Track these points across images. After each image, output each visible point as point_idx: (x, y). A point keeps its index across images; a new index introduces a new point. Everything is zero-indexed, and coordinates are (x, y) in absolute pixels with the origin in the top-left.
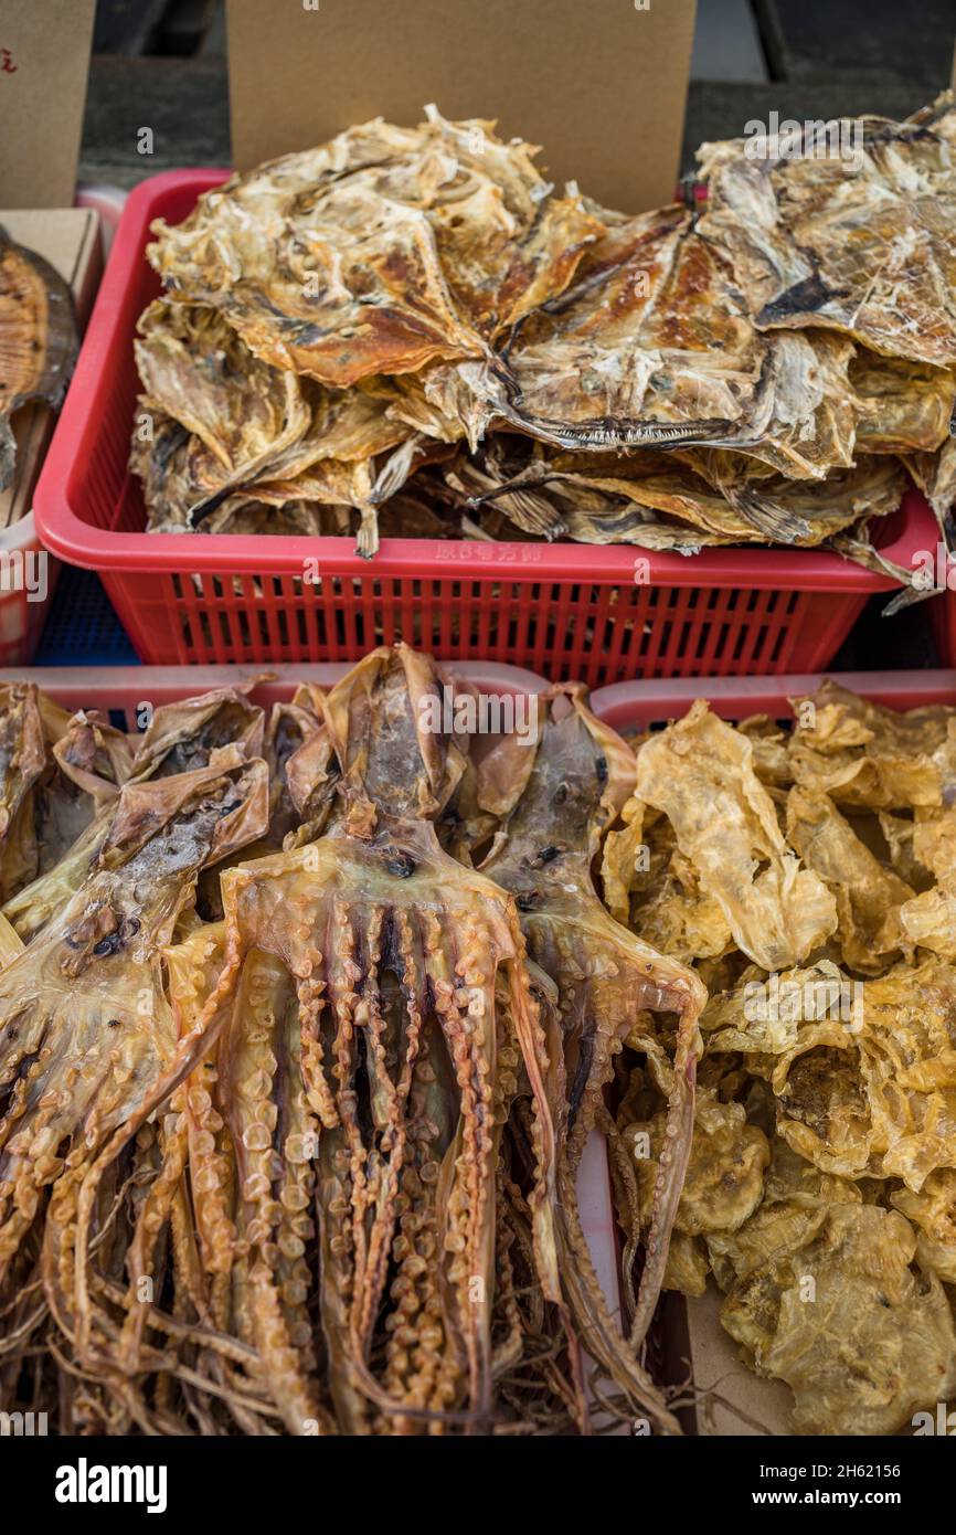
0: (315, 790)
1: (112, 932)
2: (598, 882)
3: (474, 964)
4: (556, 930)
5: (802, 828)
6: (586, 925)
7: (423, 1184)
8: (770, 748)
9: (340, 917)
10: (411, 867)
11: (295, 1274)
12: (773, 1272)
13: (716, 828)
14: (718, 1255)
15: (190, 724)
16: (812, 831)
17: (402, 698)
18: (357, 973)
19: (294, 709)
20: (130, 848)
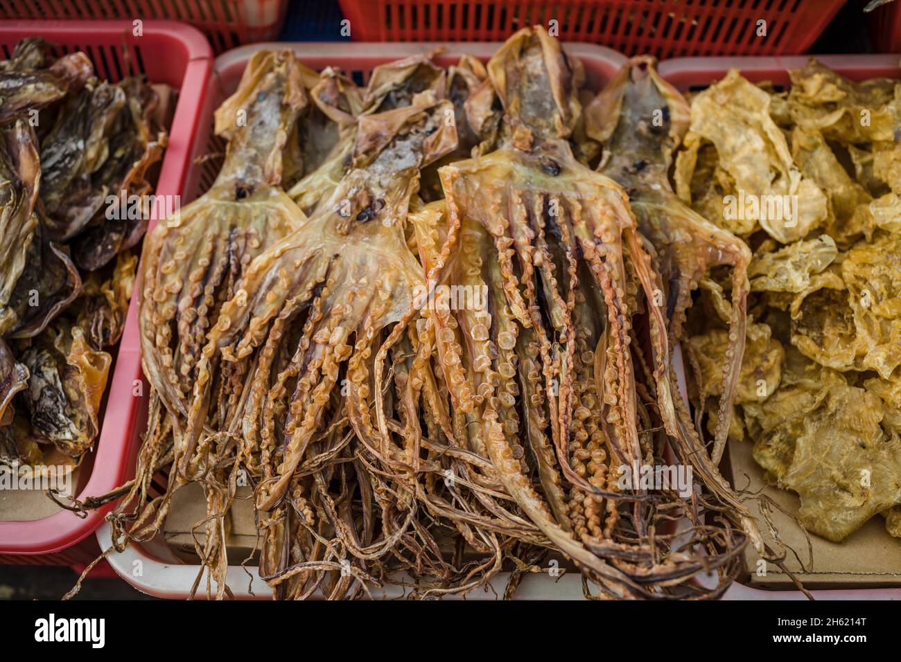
0: (486, 121)
1: (367, 207)
2: (673, 183)
3: (607, 230)
4: (649, 212)
5: (802, 154)
6: (668, 209)
7: (584, 365)
8: (777, 102)
9: (516, 199)
10: (558, 170)
11: (510, 416)
12: (788, 426)
13: (746, 151)
14: (750, 417)
15: (399, 78)
16: (808, 155)
17: (539, 63)
18: (532, 234)
19: (463, 71)
20: (371, 155)
